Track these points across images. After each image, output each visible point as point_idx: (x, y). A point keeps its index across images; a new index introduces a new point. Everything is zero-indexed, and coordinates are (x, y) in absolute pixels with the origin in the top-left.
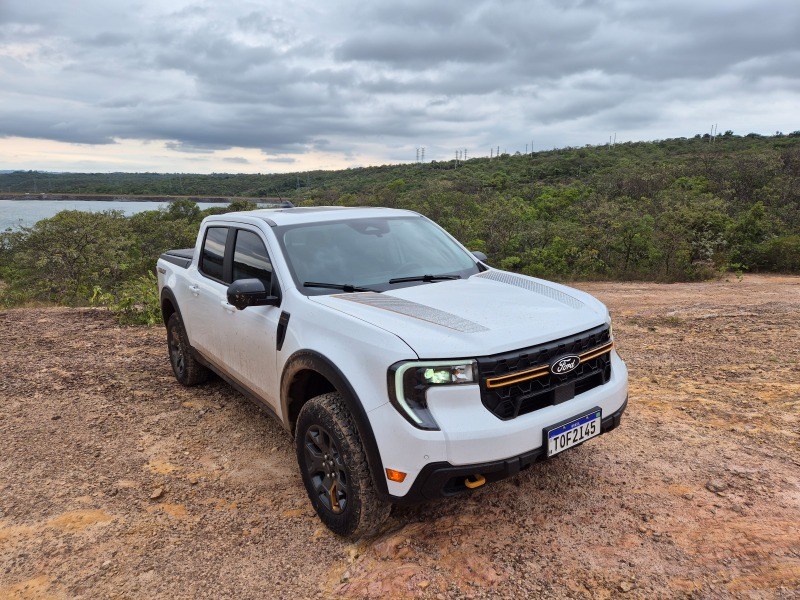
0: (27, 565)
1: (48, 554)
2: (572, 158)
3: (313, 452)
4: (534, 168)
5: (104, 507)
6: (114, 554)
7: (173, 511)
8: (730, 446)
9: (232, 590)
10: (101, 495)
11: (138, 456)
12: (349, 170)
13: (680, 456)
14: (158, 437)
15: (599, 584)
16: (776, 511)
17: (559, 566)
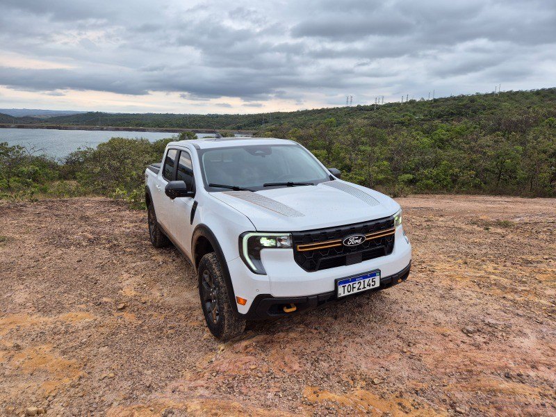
0: (43, 338)
1: (55, 333)
2: (465, 102)
3: (206, 287)
4: (434, 110)
5: (92, 311)
6: (89, 336)
7: (128, 317)
8: (493, 307)
9: (147, 361)
10: (91, 304)
11: (117, 285)
12: (298, 111)
13: (454, 310)
14: (132, 276)
15: (361, 378)
16: (503, 348)
17: (341, 366)
